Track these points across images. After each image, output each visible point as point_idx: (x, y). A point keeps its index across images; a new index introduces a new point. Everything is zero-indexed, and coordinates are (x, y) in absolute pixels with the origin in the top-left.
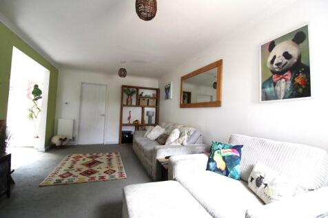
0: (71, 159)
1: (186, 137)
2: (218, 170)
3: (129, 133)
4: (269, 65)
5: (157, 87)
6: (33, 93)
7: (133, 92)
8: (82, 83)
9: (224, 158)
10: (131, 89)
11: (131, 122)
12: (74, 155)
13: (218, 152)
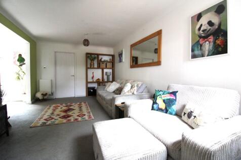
0: (52, 108)
1: (136, 88)
2: (160, 110)
4: (197, 32)
5: (112, 54)
6: (18, 60)
7: (95, 58)
9: (164, 101)
10: (93, 56)
11: (95, 81)
12: (54, 105)
13: (160, 97)
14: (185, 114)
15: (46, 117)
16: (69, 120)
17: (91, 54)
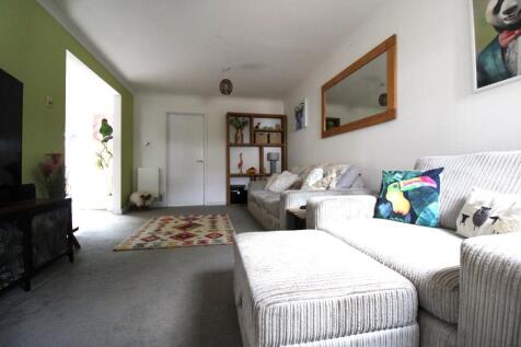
0: (158, 221)
2: (395, 216)
3: (241, 188)
5: (282, 113)
6: (101, 131)
7: (245, 124)
8: (168, 114)
9: (406, 194)
10: (241, 119)
11: (244, 172)
12: (162, 218)
13: (395, 187)
14: (465, 217)
15: (145, 235)
16: (188, 243)
17: (237, 115)
